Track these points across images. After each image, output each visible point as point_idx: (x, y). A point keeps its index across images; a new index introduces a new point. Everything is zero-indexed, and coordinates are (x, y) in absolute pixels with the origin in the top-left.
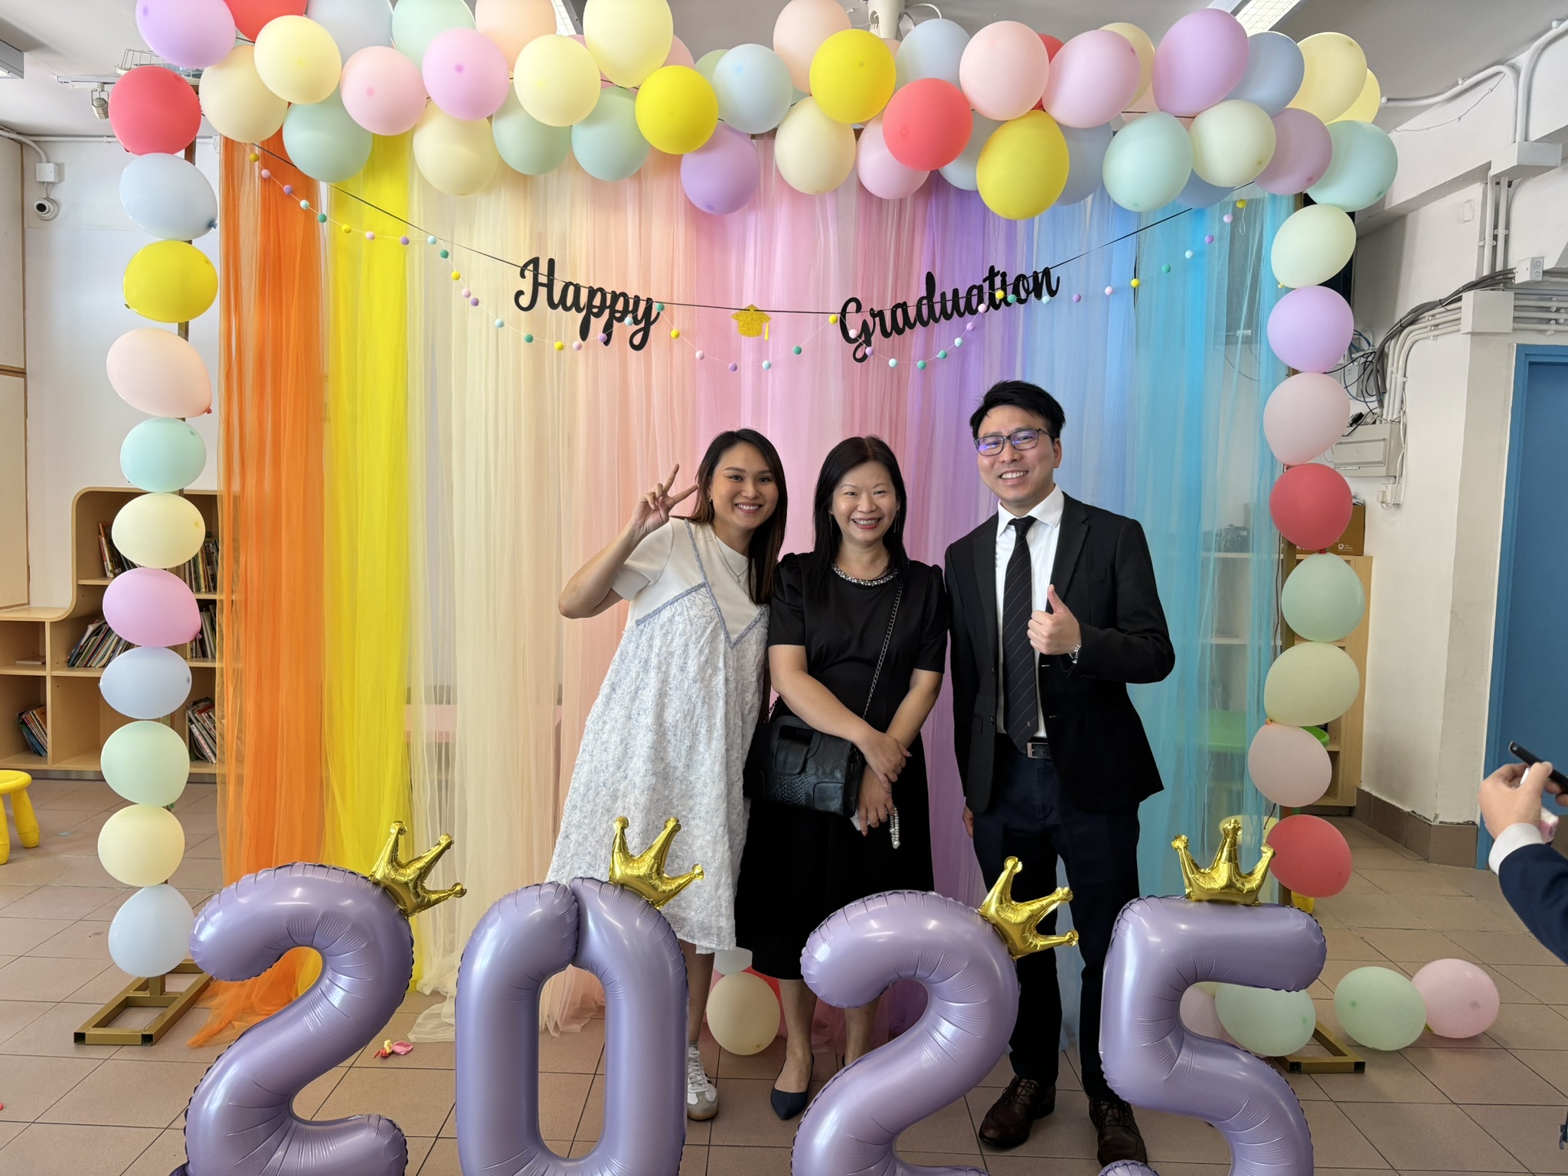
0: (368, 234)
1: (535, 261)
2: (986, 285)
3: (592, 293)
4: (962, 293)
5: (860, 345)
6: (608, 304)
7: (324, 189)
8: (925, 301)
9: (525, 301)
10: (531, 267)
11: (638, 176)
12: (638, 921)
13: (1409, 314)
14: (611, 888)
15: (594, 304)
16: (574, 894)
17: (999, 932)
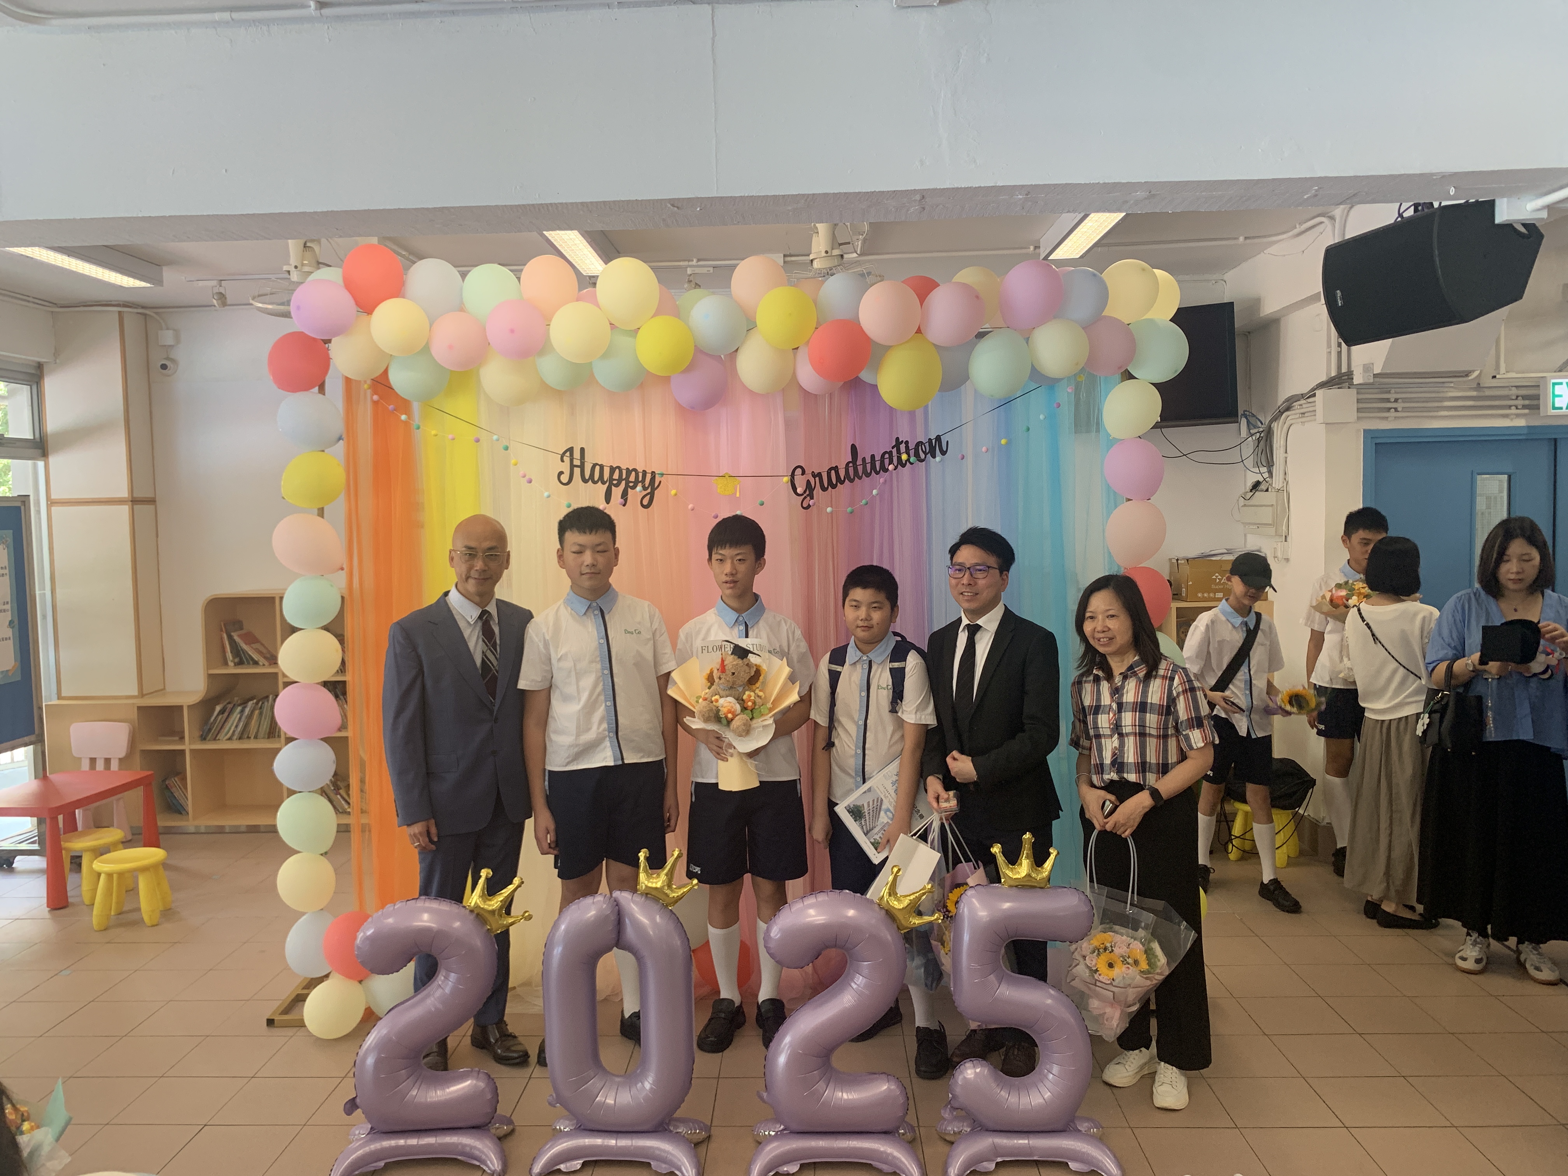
0: (450, 436)
1: (571, 450)
2: (894, 451)
3: (612, 470)
4: (878, 458)
5: (805, 498)
6: (624, 477)
7: (416, 406)
8: (851, 465)
9: (565, 478)
10: (568, 454)
11: (642, 386)
12: (658, 916)
13: (1284, 402)
14: (640, 897)
15: (614, 477)
16: (615, 901)
17: (890, 914)
